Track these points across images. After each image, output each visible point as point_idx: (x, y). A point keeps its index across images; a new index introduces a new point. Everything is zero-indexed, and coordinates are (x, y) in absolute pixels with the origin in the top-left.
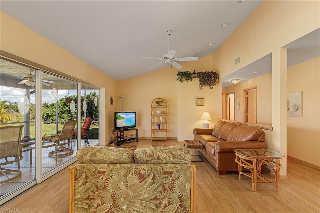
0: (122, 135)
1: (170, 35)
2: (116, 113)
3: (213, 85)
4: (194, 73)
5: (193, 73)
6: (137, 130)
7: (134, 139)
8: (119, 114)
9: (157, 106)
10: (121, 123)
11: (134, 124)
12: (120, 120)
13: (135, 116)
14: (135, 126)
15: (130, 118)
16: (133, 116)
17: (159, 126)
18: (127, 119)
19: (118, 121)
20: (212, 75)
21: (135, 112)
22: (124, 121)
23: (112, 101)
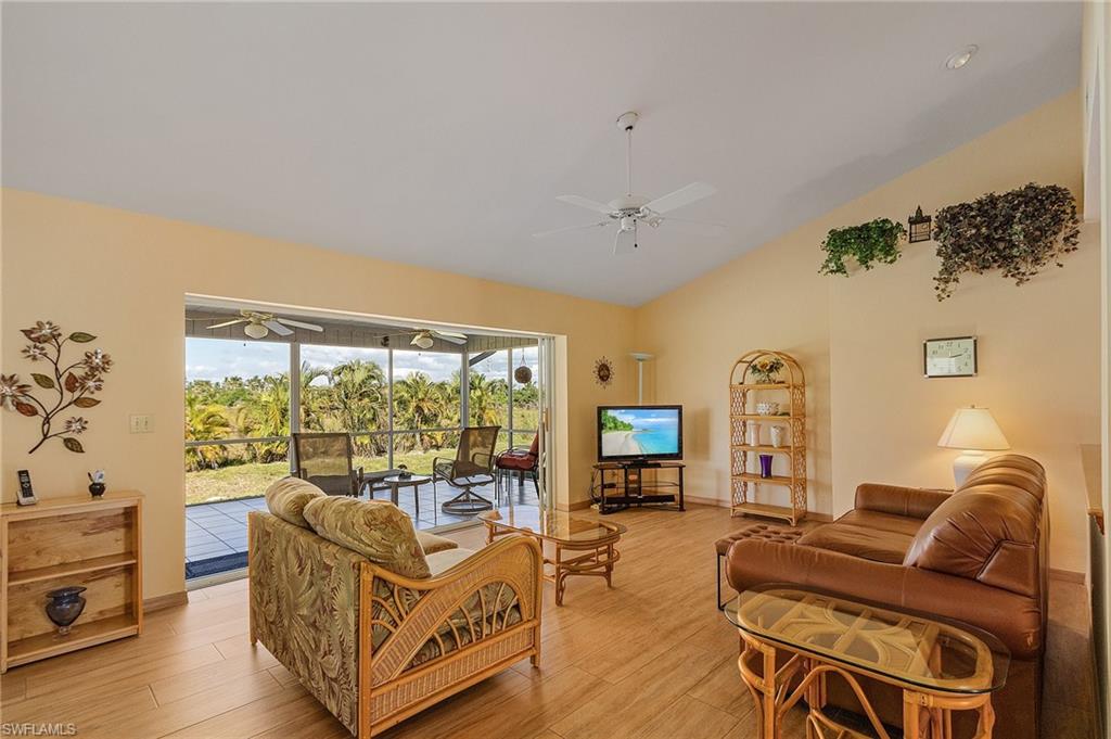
0: (633, 482)
1: (631, 128)
2: (601, 410)
3: (1036, 261)
4: (919, 219)
5: (912, 222)
6: (681, 468)
7: (671, 498)
8: (611, 413)
9: (758, 382)
10: (617, 443)
11: (673, 450)
12: (616, 433)
13: (676, 420)
14: (678, 456)
15: (657, 427)
16: (668, 420)
17: (767, 461)
18: (645, 430)
19: (607, 436)
20: (1015, 208)
21: (679, 408)
22: (630, 436)
23: (604, 373)
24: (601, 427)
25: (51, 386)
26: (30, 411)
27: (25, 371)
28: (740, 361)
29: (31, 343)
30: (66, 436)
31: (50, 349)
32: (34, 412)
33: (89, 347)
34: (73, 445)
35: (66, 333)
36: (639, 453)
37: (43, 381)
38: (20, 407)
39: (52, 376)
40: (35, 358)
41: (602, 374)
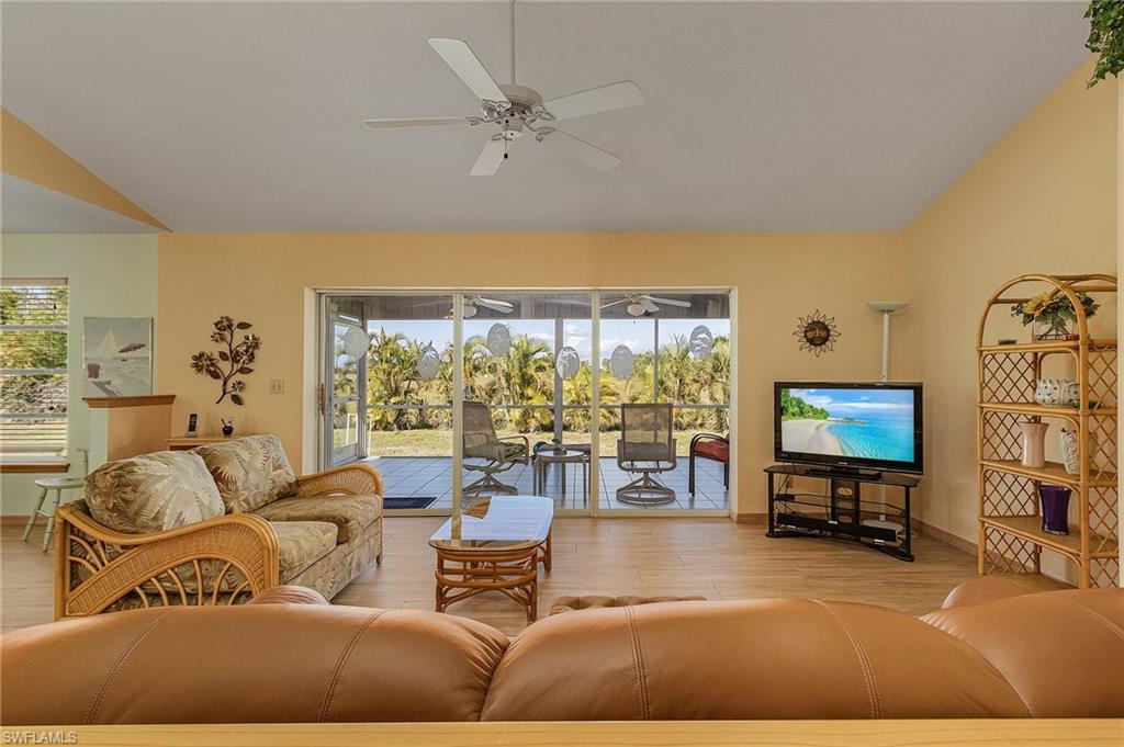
2: (779, 387)
12: (802, 421)
17: (1056, 499)
19: (789, 424)
21: (917, 388)
22: (824, 428)
23: (818, 334)
24: (780, 411)
25: (227, 359)
26: (215, 375)
27: (214, 349)
28: (996, 301)
29: (217, 331)
30: (233, 393)
31: (227, 334)
32: (218, 377)
33: (248, 332)
34: (237, 400)
35: (235, 324)
36: (841, 454)
37: (223, 356)
38: (210, 372)
39: (228, 353)
40: (217, 341)
41: (810, 335)
